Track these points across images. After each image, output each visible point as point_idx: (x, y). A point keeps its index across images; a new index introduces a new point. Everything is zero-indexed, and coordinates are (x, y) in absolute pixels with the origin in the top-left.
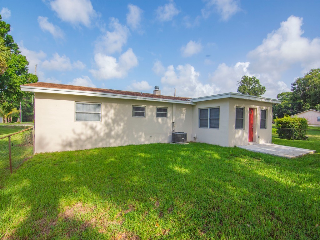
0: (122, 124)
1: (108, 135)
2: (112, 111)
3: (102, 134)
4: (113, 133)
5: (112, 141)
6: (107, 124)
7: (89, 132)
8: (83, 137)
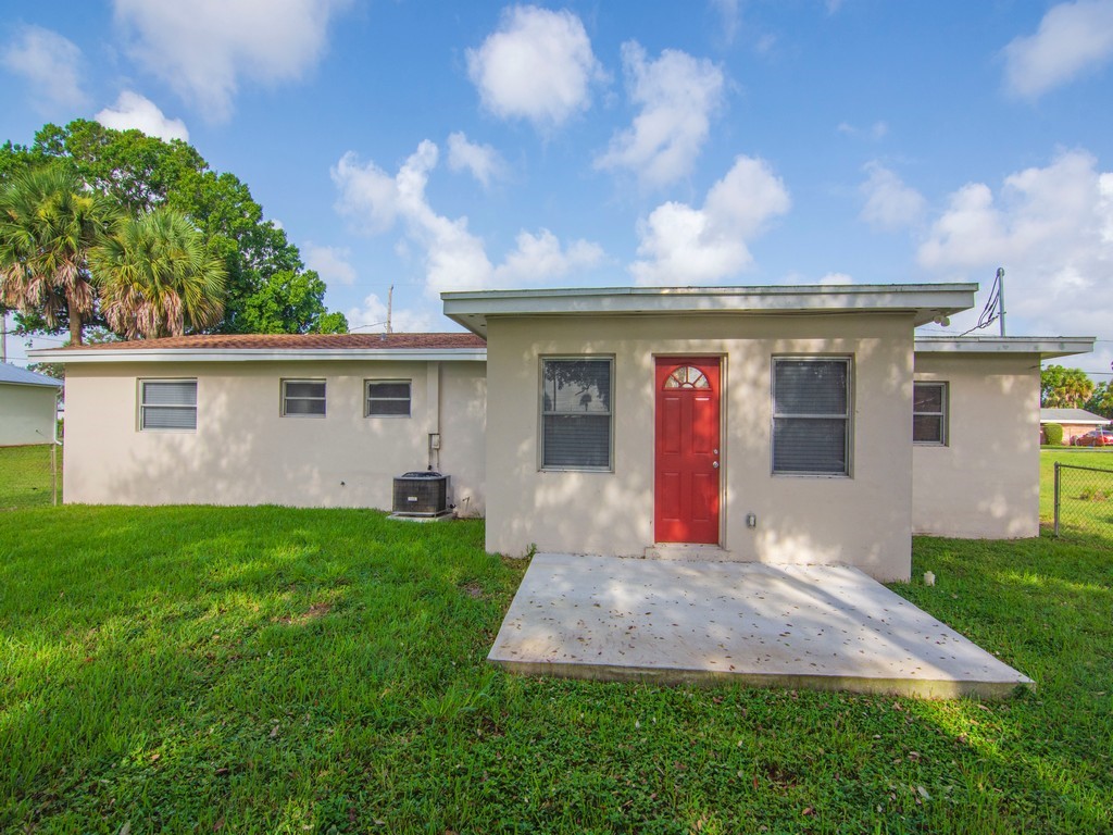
0: (250, 437)
1: (212, 469)
2: (223, 398)
3: (196, 464)
4: (224, 463)
5: (221, 486)
6: (209, 437)
7: (166, 459)
8: (153, 471)
